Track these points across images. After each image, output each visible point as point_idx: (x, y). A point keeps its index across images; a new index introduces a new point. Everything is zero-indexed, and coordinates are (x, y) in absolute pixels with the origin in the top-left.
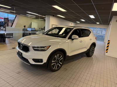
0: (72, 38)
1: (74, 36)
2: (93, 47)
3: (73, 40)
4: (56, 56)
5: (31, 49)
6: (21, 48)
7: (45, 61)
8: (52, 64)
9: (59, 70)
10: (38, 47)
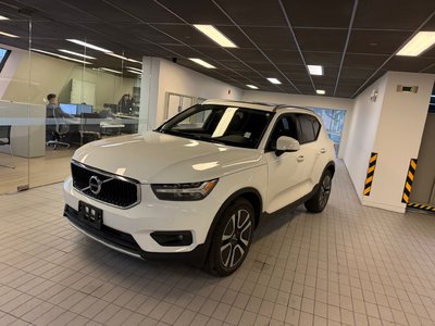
0: (278, 148)
1: (284, 141)
2: (328, 177)
3: (279, 153)
4: (233, 217)
5: (145, 192)
6: (95, 189)
7: (200, 238)
8: (223, 248)
9: (241, 268)
10: (171, 186)
